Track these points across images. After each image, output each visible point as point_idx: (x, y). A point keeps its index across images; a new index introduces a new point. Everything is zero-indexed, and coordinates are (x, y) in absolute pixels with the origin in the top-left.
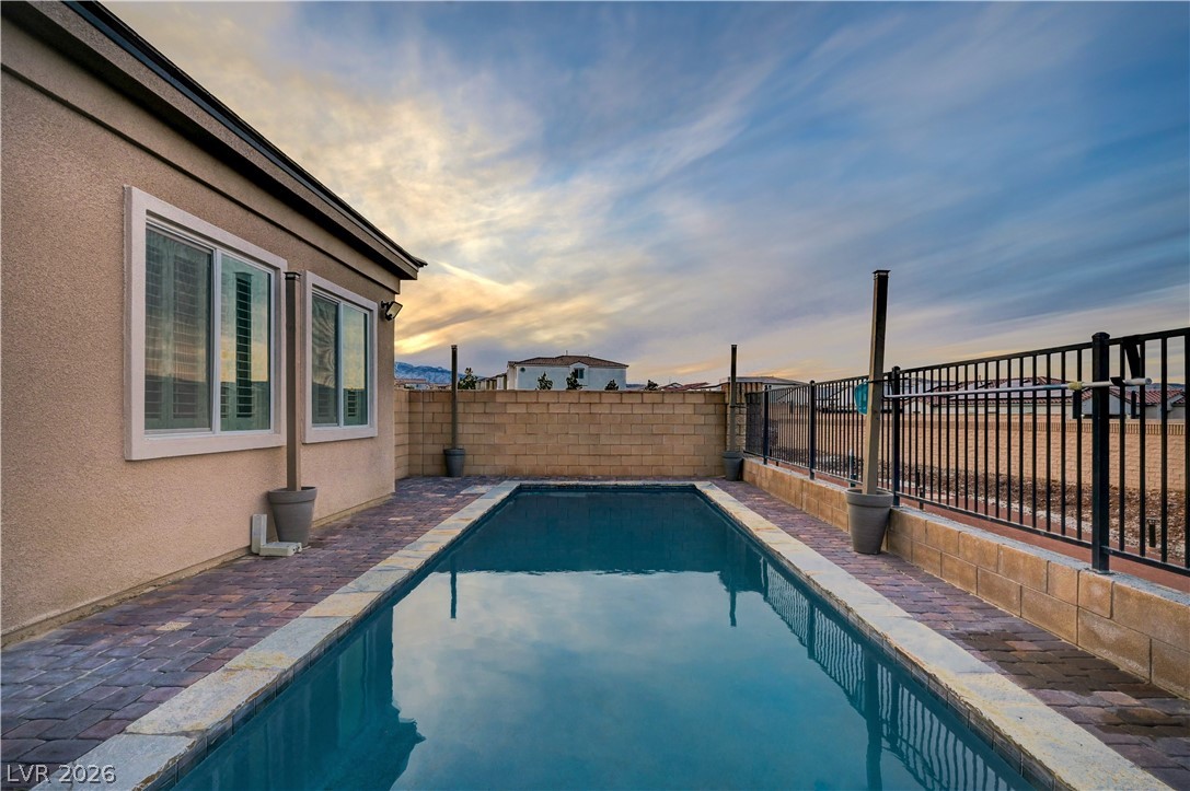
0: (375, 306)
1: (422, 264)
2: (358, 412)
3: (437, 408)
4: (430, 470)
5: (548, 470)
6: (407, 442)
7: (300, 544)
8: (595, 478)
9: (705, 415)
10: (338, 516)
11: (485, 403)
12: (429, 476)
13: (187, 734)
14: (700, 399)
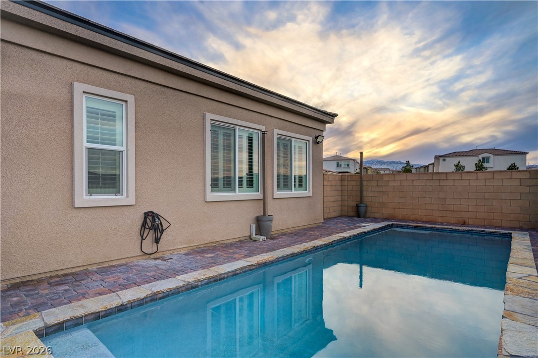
0: (310, 139)
1: (336, 115)
2: (303, 185)
3: (354, 183)
4: (350, 214)
5: (413, 217)
6: (340, 200)
7: (265, 237)
8: (442, 224)
9: (530, 186)
10: (291, 229)
11: (378, 181)
12: (350, 216)
13: (185, 282)
14: (527, 175)
